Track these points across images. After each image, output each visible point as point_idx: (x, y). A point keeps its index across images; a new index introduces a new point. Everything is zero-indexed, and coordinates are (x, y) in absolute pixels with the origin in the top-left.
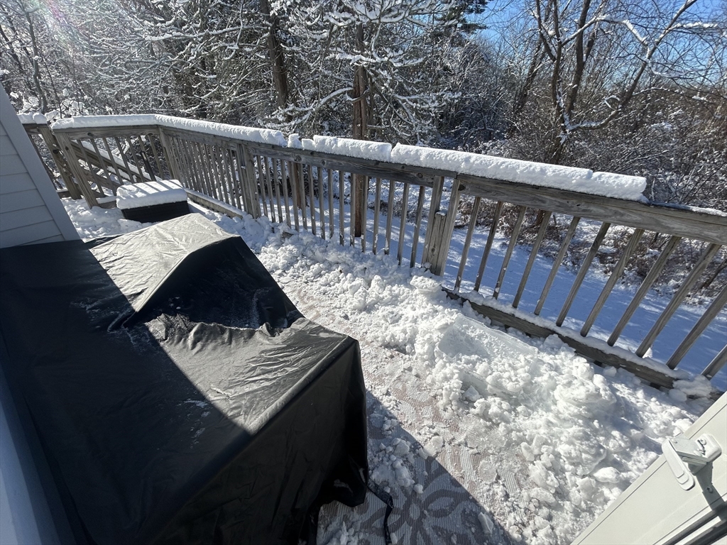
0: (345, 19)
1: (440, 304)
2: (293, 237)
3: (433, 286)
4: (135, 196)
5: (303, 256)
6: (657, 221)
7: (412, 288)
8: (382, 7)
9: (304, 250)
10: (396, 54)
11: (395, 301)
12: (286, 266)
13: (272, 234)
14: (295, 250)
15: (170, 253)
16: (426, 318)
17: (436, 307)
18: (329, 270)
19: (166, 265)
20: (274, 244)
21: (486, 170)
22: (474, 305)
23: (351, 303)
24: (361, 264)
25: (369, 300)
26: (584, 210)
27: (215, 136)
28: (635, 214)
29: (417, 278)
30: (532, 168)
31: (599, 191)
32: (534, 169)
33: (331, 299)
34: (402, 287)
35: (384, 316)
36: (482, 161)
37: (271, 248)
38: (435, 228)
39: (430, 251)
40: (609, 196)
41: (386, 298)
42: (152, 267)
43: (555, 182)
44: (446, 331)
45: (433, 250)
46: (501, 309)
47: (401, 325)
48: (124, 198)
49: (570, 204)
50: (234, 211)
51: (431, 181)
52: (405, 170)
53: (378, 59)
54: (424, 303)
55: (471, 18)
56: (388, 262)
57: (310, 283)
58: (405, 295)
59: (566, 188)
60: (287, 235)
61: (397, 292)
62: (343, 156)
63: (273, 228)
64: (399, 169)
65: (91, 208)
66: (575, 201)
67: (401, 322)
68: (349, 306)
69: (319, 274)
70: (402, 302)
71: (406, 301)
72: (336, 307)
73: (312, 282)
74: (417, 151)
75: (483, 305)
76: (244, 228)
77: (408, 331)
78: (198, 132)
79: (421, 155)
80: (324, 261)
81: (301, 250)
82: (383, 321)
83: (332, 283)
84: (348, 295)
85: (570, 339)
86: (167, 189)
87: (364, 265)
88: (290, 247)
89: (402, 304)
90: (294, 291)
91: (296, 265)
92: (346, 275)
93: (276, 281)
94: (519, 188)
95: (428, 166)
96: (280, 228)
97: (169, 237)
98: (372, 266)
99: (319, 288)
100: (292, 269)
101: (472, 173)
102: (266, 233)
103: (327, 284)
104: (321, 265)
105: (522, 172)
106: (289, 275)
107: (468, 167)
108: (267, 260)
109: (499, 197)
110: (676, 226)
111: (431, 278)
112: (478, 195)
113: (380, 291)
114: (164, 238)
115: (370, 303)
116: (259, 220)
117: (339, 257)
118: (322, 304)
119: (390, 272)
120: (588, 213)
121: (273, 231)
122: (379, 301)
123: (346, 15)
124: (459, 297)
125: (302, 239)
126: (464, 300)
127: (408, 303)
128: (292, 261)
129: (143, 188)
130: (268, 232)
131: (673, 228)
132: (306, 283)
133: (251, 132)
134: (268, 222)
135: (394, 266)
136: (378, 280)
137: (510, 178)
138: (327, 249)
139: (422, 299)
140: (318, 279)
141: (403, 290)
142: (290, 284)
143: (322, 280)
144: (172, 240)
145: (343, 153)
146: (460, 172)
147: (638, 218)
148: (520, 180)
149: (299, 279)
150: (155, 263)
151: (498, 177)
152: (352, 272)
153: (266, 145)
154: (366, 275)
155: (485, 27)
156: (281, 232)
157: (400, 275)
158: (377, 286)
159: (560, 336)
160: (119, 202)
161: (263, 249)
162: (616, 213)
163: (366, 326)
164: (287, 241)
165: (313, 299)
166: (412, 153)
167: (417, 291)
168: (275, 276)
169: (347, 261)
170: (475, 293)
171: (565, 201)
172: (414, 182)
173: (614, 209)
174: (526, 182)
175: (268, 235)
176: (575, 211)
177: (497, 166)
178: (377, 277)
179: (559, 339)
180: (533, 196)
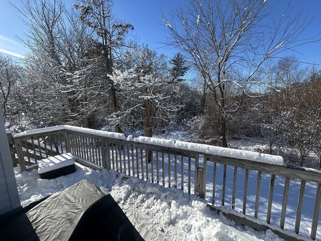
0: (141, 85)
1: (209, 217)
2: (128, 180)
3: (204, 206)
4: (49, 166)
5: (134, 190)
6: (294, 174)
7: (193, 207)
8: (154, 81)
9: (134, 187)
10: (161, 95)
11: (185, 216)
12: (126, 197)
13: (117, 178)
14: (130, 188)
15: (73, 211)
16: (205, 227)
17: (208, 218)
18: (148, 198)
19: (71, 221)
20: (118, 184)
21: (217, 153)
22: (224, 214)
23: (164, 220)
24: (164, 194)
25: (173, 217)
26: (263, 169)
27: (92, 135)
28: (284, 171)
29: (194, 202)
30: (236, 152)
31: (266, 161)
32: (237, 153)
33: (152, 218)
34: (188, 207)
35: (183, 228)
36: (215, 149)
37: (116, 187)
38: (199, 176)
39: (198, 187)
40: (271, 164)
41: (181, 215)
42: (62, 223)
43: (247, 158)
44: (218, 236)
45: (199, 186)
46: (238, 215)
47: (193, 233)
48: (43, 168)
49: (256, 166)
50: (97, 167)
51: (194, 156)
52: (182, 151)
53: (154, 97)
54: (201, 216)
55: (180, 78)
56: (177, 192)
57: (140, 208)
58: (190, 211)
59: (252, 160)
60: (125, 178)
61: (185, 210)
62: (153, 145)
63: (117, 175)
64: (179, 151)
65: (22, 172)
66: (257, 165)
67: (192, 230)
68: (163, 222)
69: (143, 201)
70: (189, 216)
71: (191, 216)
72: (156, 224)
73: (140, 206)
74: (186, 144)
75: (229, 214)
76: (102, 176)
77: (198, 238)
78: (84, 133)
79: (188, 146)
80: (144, 193)
81: (133, 187)
82: (182, 231)
83: (150, 206)
84: (161, 213)
85: (277, 231)
86: (65, 160)
87: (166, 194)
88: (127, 186)
89: (190, 217)
90: (132, 215)
91: (131, 196)
92: (157, 200)
93: (122, 208)
94: (233, 160)
95: (192, 150)
96: (121, 175)
97: (72, 199)
98: (170, 194)
99: (145, 211)
100: (129, 200)
101: (211, 154)
102: (114, 178)
103: (148, 207)
104: (144, 195)
105: (232, 154)
106: (128, 203)
107: (209, 151)
108: (116, 194)
109: (225, 163)
110: (302, 176)
111: (201, 201)
112: (215, 162)
113: (177, 210)
114: (69, 200)
115: (173, 218)
116: (110, 171)
117: (152, 190)
118: (148, 222)
119: (180, 198)
120: (265, 170)
121: (117, 176)
122: (177, 217)
123: (142, 84)
124: (216, 209)
125: (132, 181)
126: (219, 211)
127: (193, 217)
128: (128, 194)
129: (52, 160)
130: (115, 177)
131: (302, 177)
132: (137, 207)
133: (110, 134)
134: (115, 172)
135: (181, 194)
136: (175, 203)
137: (228, 156)
138: (146, 186)
139: (199, 214)
140: (143, 204)
141: (189, 209)
142: (129, 209)
143: (145, 205)
144: (74, 201)
145: (153, 144)
146: (206, 153)
147: (286, 173)
148: (233, 157)
149: (133, 206)
150: (64, 219)
151: (223, 155)
152: (160, 198)
153: (117, 139)
154: (168, 199)
155: (185, 80)
156: (122, 177)
157: (185, 199)
158: (174, 207)
159: (272, 230)
160: (40, 170)
161: (113, 187)
162: (276, 170)
163: (175, 236)
164: (125, 182)
165: (143, 219)
166: (184, 145)
167: (195, 209)
168: (120, 205)
169: (157, 192)
170: (223, 207)
171: (253, 165)
172: (186, 156)
173: (275, 169)
174: (235, 158)
175: (115, 179)
176: (259, 169)
177: (222, 152)
178: (174, 202)
179: (272, 232)
180: (239, 163)
